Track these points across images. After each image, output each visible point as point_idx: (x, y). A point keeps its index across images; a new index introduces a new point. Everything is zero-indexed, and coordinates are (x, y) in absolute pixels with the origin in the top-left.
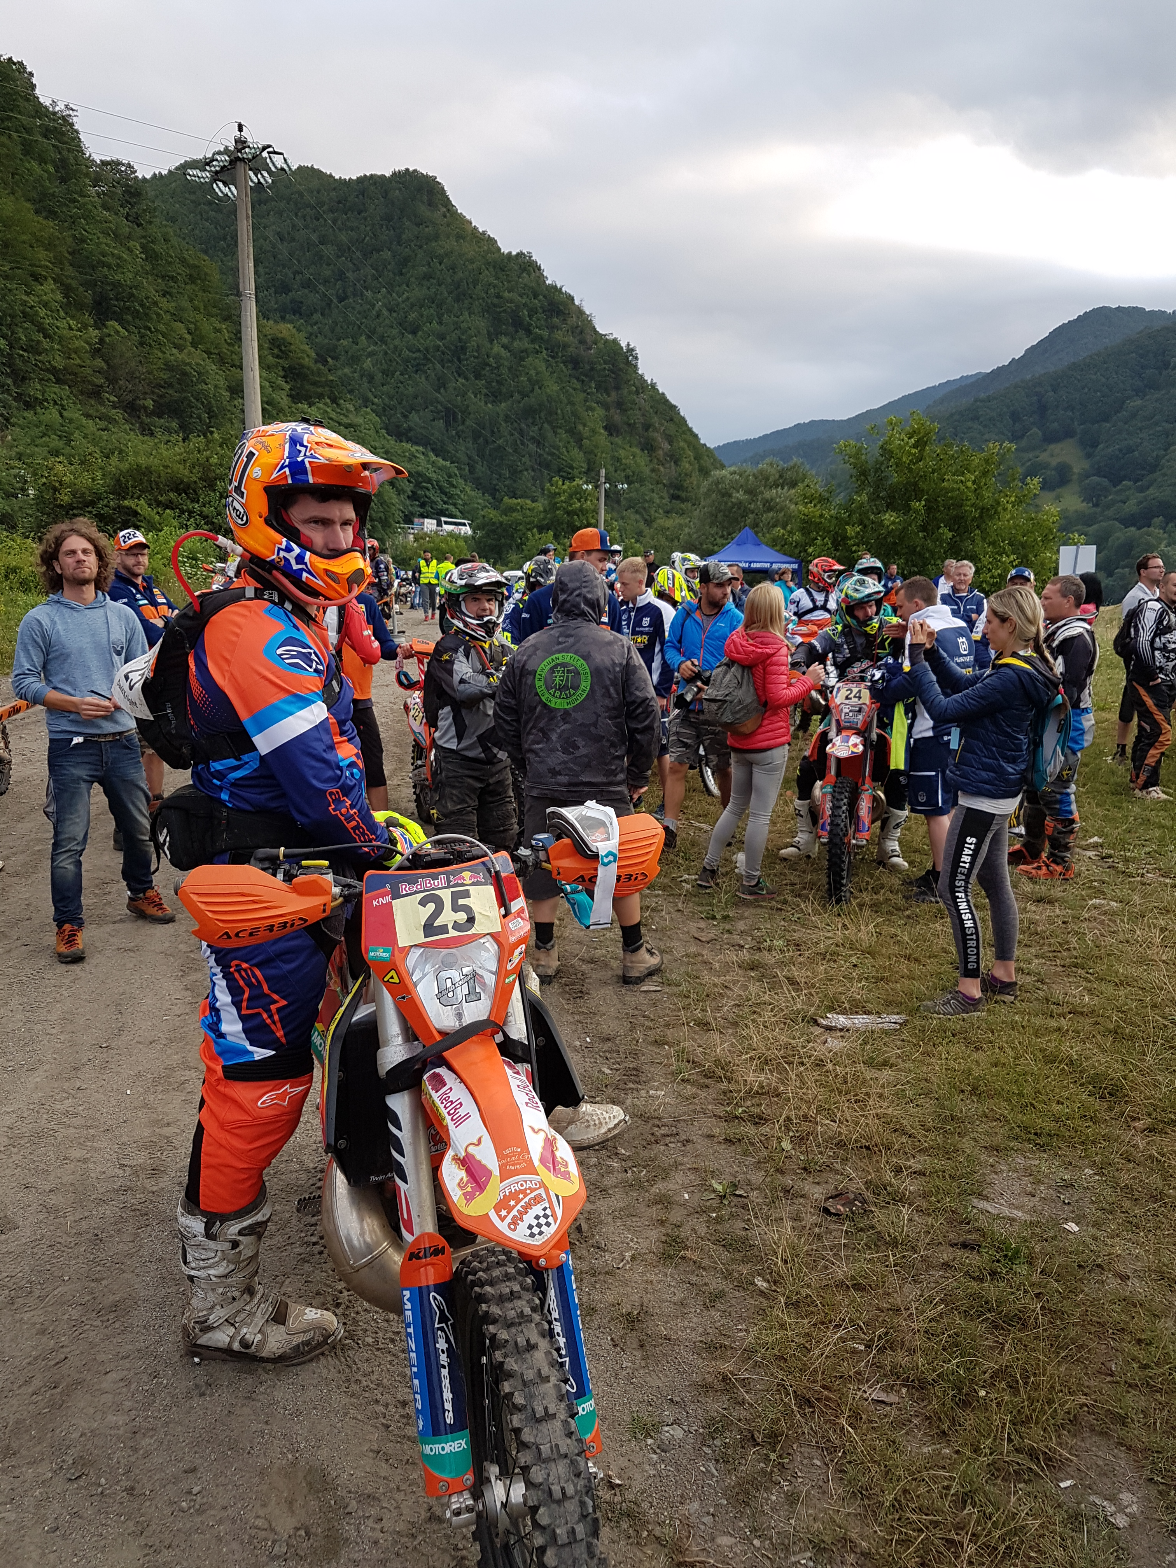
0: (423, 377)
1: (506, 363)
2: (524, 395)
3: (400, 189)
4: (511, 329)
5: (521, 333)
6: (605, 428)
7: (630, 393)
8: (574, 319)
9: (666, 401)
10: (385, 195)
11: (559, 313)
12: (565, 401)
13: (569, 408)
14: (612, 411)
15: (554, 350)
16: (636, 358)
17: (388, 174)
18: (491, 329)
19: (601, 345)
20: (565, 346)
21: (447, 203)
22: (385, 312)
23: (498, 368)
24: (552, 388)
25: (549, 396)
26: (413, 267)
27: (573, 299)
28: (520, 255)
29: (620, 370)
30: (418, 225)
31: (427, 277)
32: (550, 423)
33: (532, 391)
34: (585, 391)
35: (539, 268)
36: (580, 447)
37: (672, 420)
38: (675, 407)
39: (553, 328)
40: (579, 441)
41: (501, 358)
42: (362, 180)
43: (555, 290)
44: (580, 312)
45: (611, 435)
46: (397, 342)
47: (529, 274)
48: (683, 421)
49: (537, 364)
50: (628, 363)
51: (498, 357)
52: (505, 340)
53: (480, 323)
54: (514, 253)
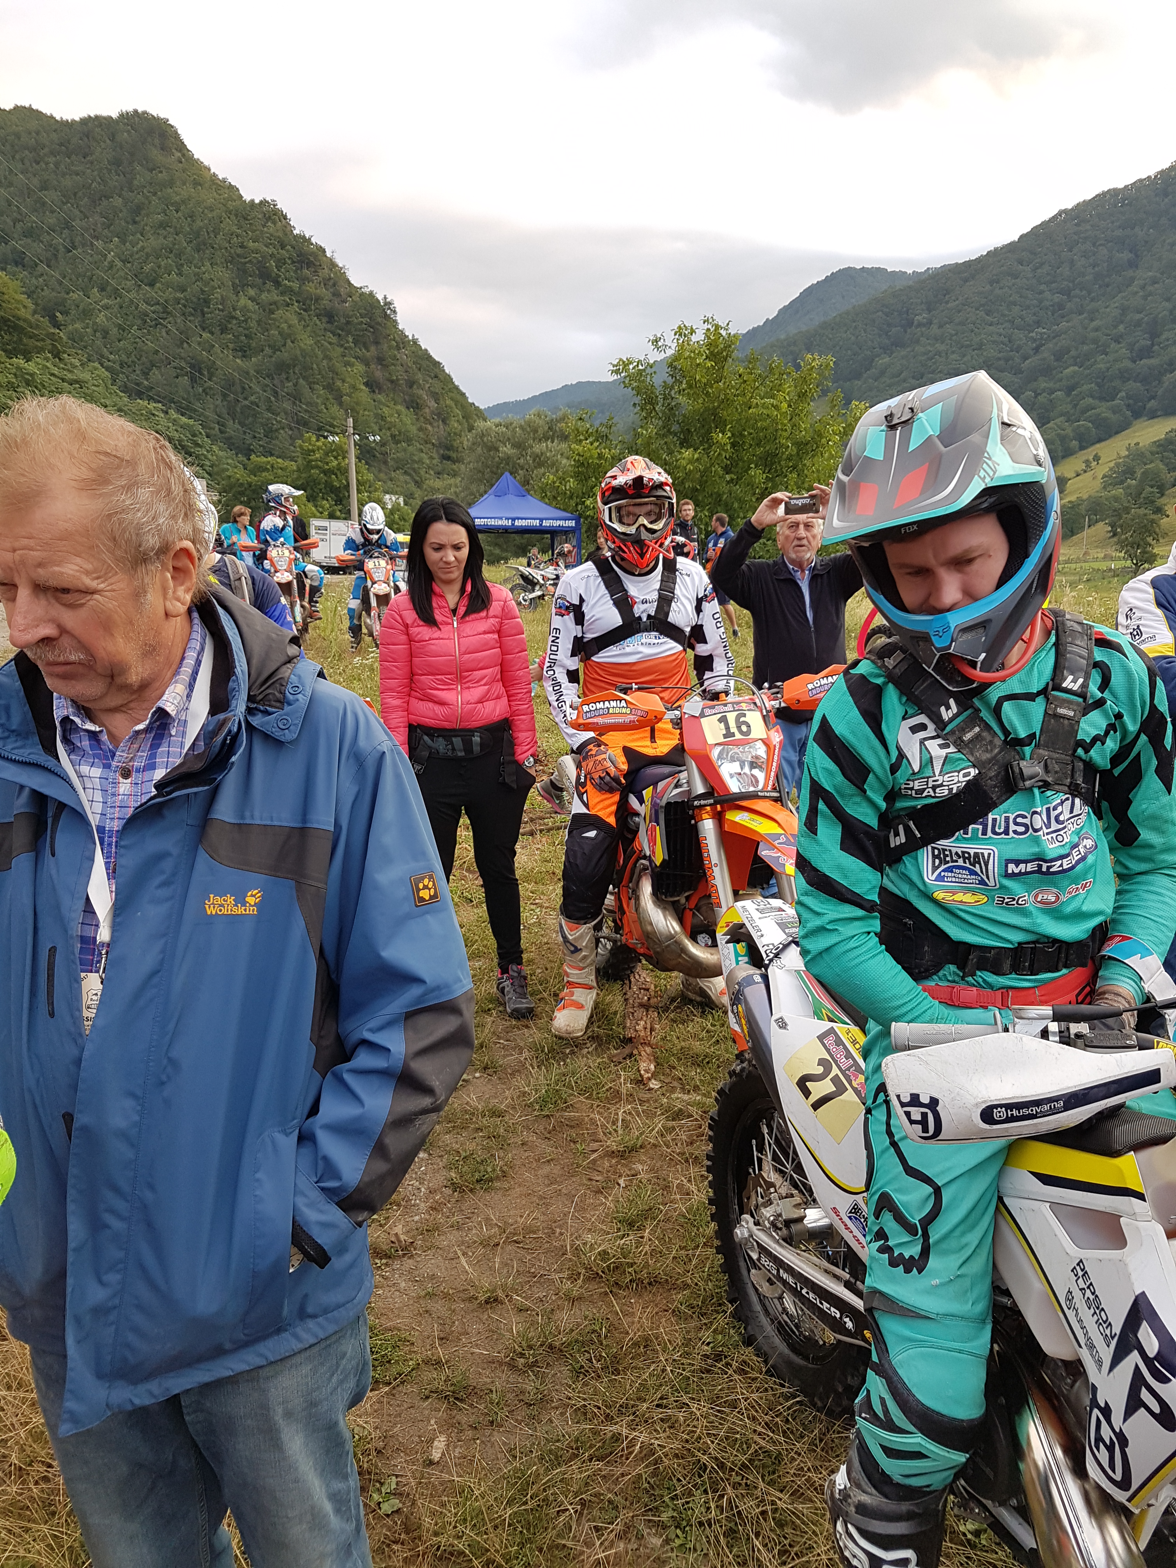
0: (164, 330)
1: (254, 316)
2: (275, 349)
3: (128, 132)
4: (259, 281)
5: (269, 284)
6: (366, 384)
7: (390, 347)
8: (326, 271)
9: (429, 357)
10: (113, 138)
11: (309, 264)
12: (321, 356)
13: (325, 363)
14: (373, 366)
15: (306, 303)
16: (395, 312)
17: (115, 115)
18: (237, 281)
19: (356, 298)
20: (318, 299)
21: (181, 147)
22: (119, 264)
23: (246, 321)
24: (306, 341)
25: (302, 350)
26: (148, 215)
27: (324, 251)
28: (264, 203)
29: (378, 324)
30: (151, 170)
31: (163, 225)
32: (304, 378)
33: (284, 345)
34: (342, 346)
35: (285, 217)
36: (341, 404)
37: (436, 377)
38: (439, 363)
39: (304, 280)
40: (339, 398)
41: (249, 311)
42: (86, 121)
43: (304, 240)
44: (333, 264)
45: (374, 392)
46: (132, 295)
47: (274, 223)
48: (448, 379)
49: (289, 317)
50: (387, 317)
51: (244, 309)
52: (252, 292)
53: (222, 274)
54: (257, 201)
